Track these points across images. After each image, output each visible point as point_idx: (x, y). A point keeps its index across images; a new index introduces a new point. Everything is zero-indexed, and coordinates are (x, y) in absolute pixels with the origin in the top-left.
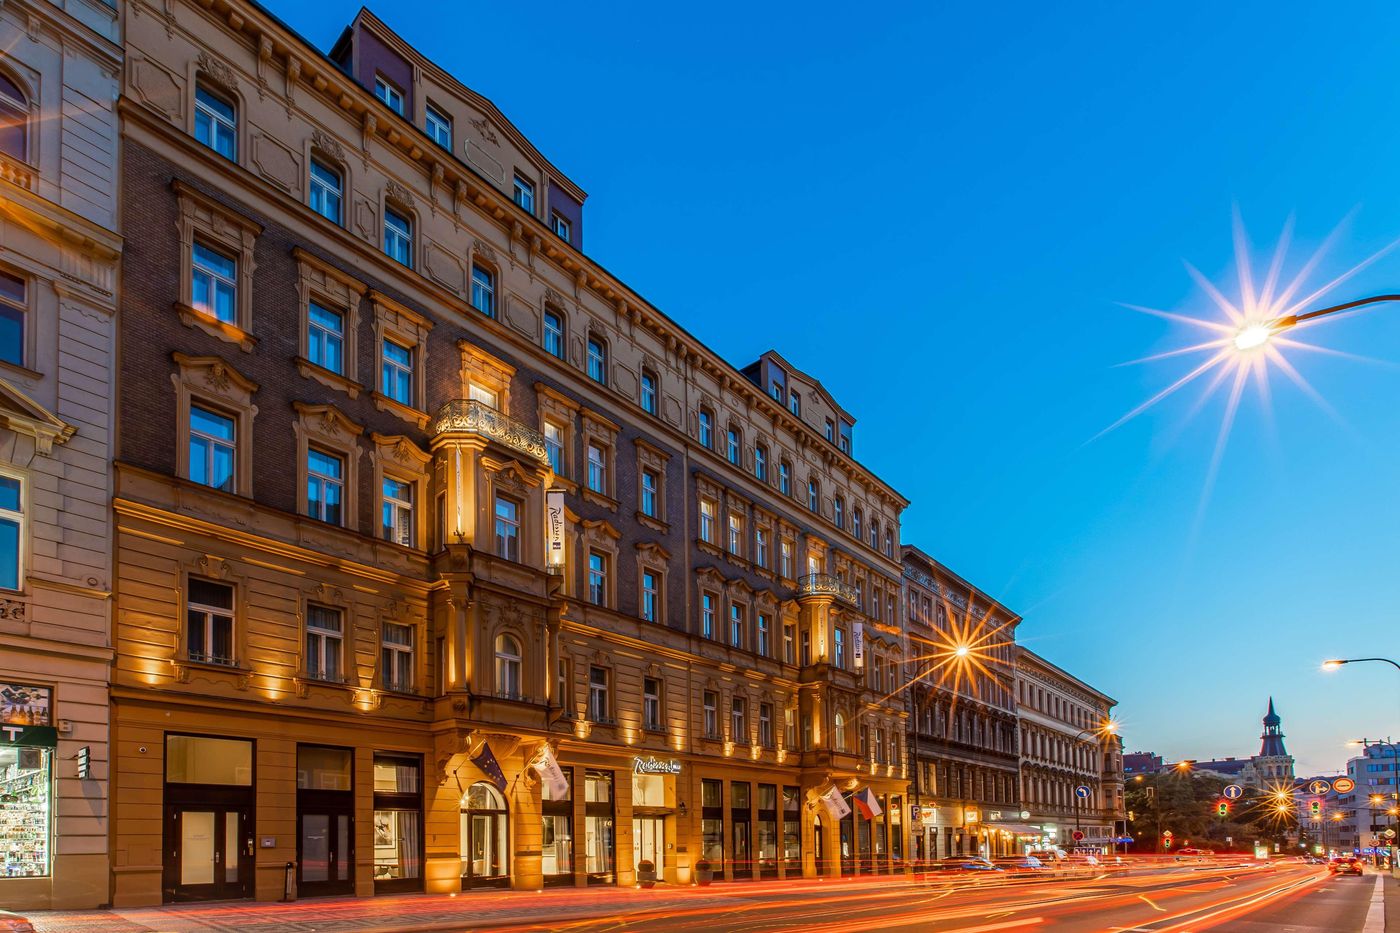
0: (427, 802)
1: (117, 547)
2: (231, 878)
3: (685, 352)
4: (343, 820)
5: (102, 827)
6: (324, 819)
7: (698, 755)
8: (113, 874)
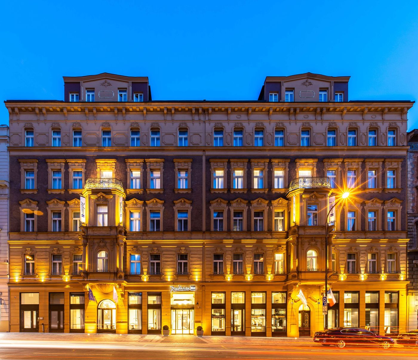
0: (85, 306)
1: (10, 252)
2: (35, 327)
3: (200, 111)
4: (62, 312)
5: (7, 315)
6: (57, 312)
7: (208, 282)
8: (10, 325)
